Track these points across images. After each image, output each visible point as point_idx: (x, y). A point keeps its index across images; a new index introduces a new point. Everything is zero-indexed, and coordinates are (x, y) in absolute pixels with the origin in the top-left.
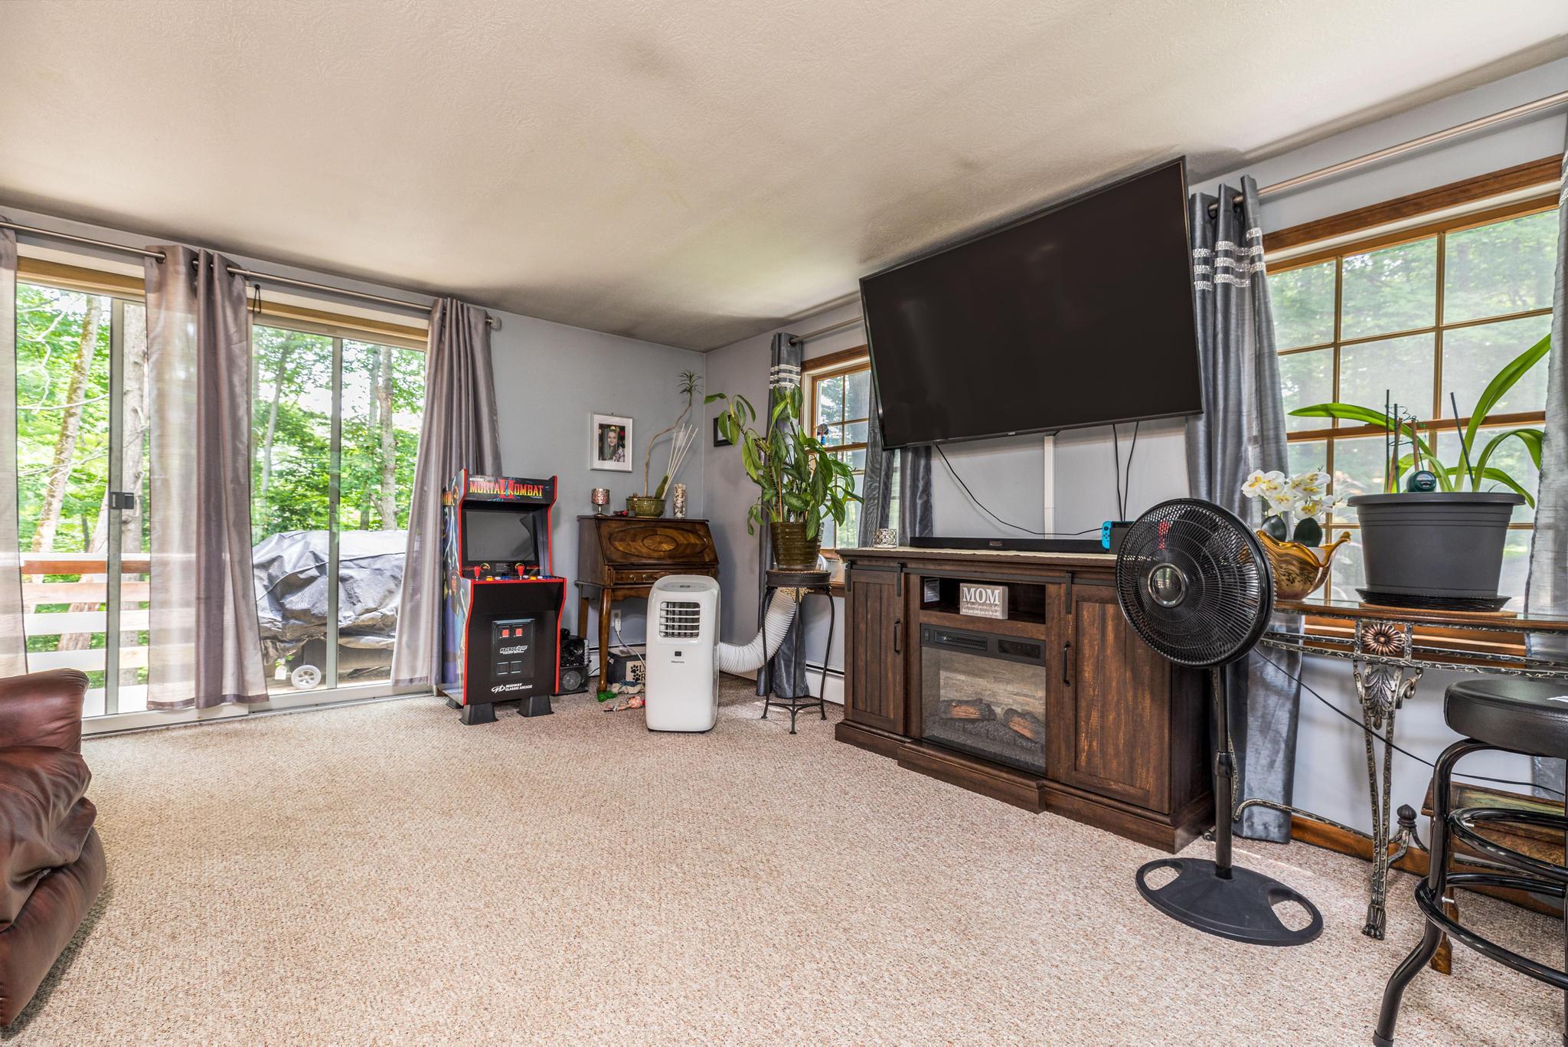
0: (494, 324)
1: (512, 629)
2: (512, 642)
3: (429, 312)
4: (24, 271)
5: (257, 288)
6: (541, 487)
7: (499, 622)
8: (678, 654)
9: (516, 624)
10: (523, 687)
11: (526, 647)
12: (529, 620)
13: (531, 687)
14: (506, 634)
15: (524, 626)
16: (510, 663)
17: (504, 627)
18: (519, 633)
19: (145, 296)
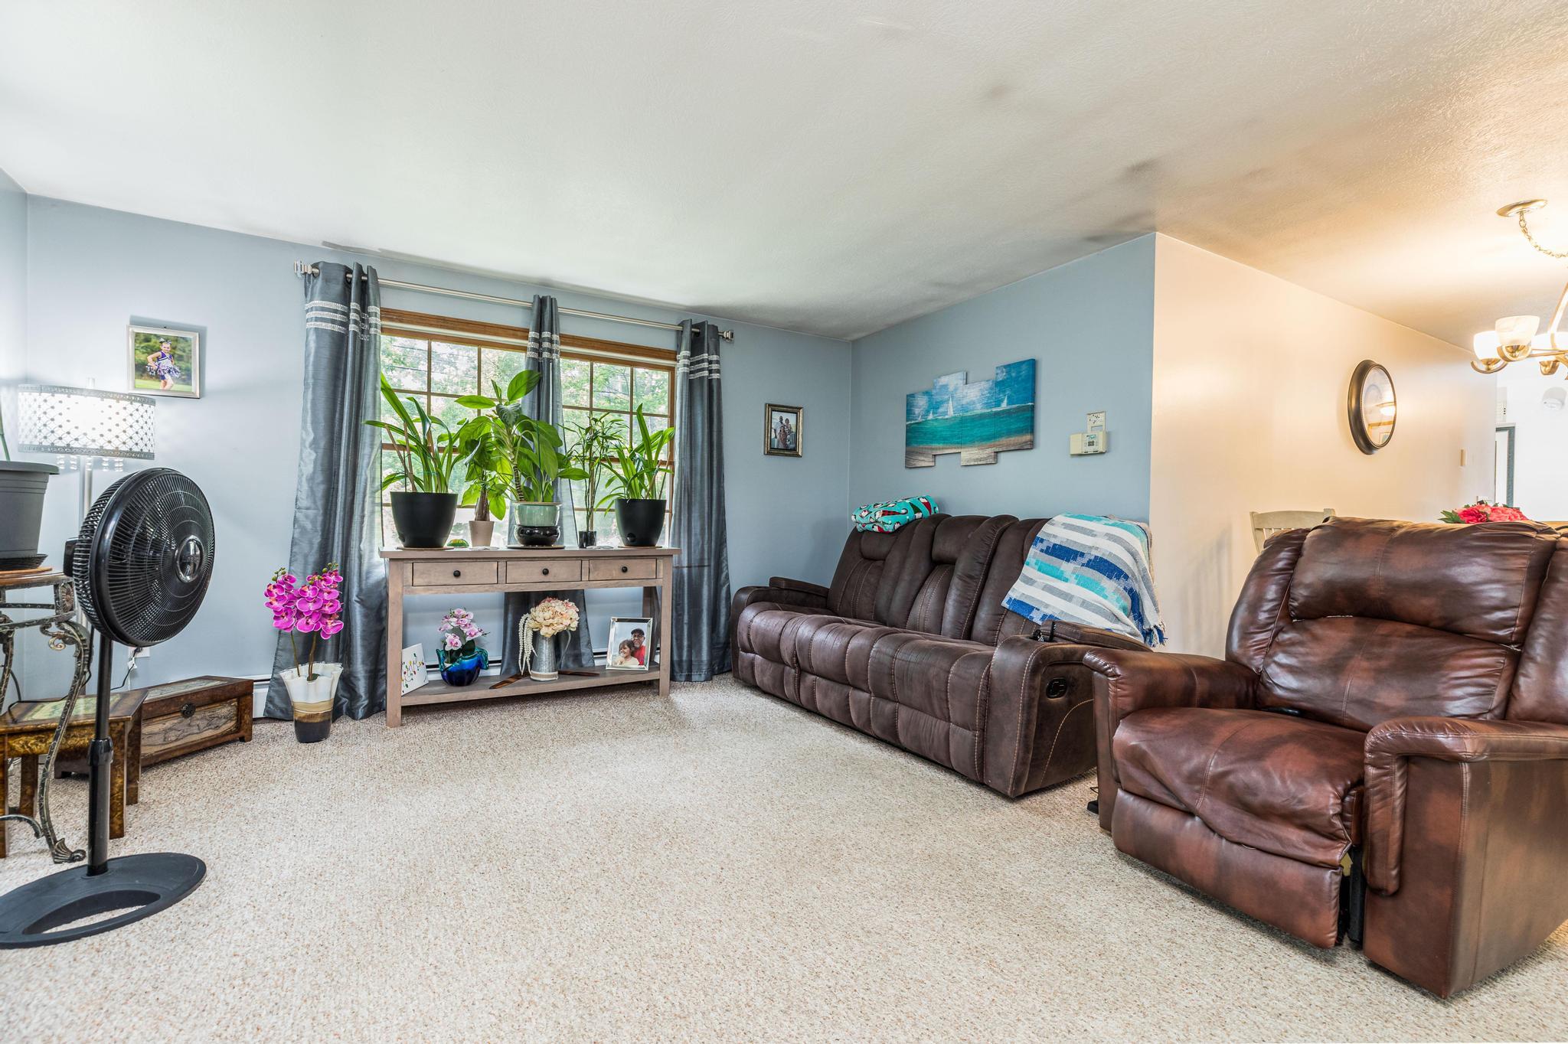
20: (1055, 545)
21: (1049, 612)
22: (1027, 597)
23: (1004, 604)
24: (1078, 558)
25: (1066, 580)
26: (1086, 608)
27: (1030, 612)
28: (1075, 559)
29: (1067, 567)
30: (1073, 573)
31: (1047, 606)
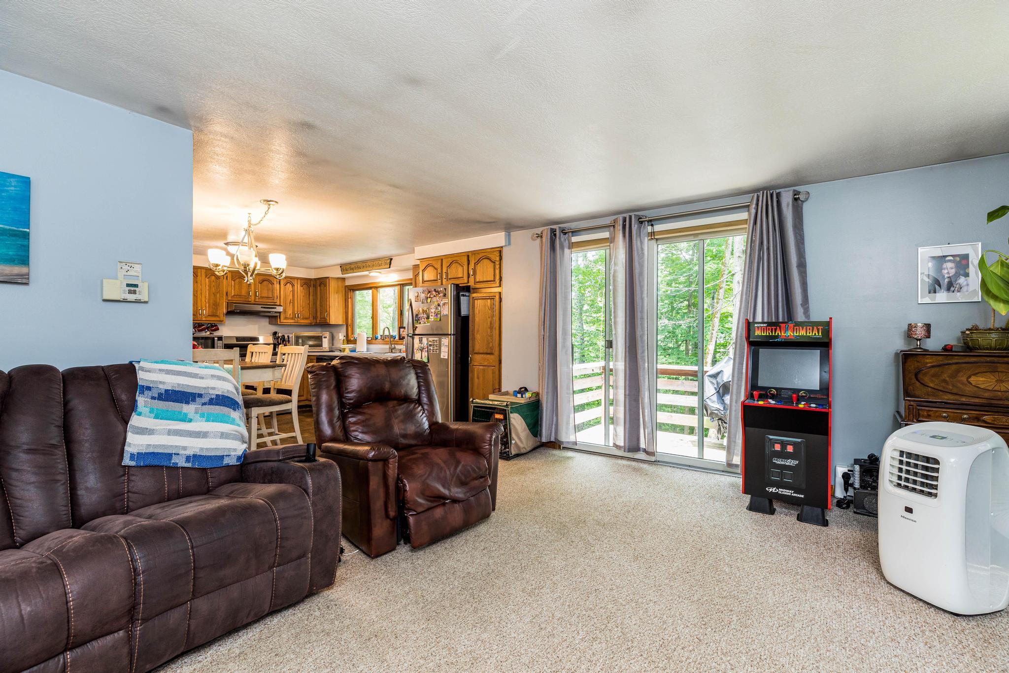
0: (802, 197)
1: (784, 445)
2: (783, 455)
3: (748, 206)
4: (575, 248)
5: (652, 225)
6: (820, 328)
7: (771, 437)
8: (909, 510)
9: (787, 441)
10: (795, 495)
11: (797, 462)
12: (799, 440)
13: (803, 496)
14: (778, 447)
15: (794, 444)
16: (782, 472)
17: (777, 442)
18: (790, 449)
19: (610, 246)
20: (166, 391)
21: (190, 452)
22: (155, 446)
23: (127, 461)
24: (197, 399)
25: (190, 421)
26: (226, 438)
27: (171, 459)
28: (194, 400)
29: (189, 409)
30: (196, 412)
31: (185, 448)
